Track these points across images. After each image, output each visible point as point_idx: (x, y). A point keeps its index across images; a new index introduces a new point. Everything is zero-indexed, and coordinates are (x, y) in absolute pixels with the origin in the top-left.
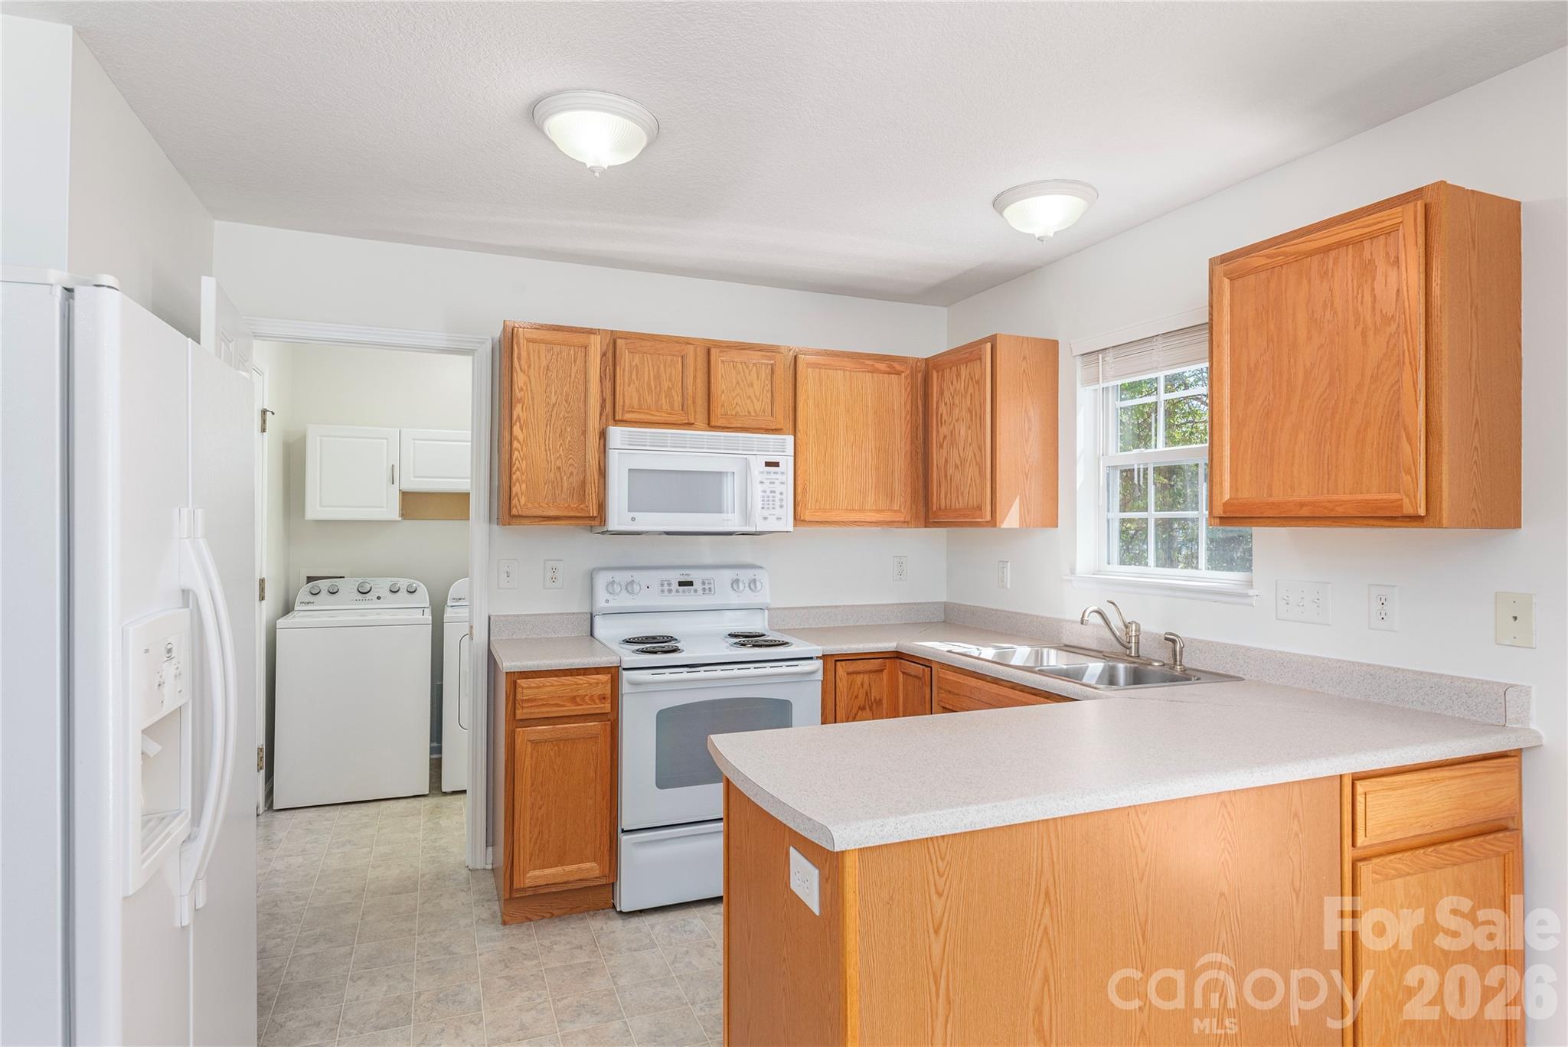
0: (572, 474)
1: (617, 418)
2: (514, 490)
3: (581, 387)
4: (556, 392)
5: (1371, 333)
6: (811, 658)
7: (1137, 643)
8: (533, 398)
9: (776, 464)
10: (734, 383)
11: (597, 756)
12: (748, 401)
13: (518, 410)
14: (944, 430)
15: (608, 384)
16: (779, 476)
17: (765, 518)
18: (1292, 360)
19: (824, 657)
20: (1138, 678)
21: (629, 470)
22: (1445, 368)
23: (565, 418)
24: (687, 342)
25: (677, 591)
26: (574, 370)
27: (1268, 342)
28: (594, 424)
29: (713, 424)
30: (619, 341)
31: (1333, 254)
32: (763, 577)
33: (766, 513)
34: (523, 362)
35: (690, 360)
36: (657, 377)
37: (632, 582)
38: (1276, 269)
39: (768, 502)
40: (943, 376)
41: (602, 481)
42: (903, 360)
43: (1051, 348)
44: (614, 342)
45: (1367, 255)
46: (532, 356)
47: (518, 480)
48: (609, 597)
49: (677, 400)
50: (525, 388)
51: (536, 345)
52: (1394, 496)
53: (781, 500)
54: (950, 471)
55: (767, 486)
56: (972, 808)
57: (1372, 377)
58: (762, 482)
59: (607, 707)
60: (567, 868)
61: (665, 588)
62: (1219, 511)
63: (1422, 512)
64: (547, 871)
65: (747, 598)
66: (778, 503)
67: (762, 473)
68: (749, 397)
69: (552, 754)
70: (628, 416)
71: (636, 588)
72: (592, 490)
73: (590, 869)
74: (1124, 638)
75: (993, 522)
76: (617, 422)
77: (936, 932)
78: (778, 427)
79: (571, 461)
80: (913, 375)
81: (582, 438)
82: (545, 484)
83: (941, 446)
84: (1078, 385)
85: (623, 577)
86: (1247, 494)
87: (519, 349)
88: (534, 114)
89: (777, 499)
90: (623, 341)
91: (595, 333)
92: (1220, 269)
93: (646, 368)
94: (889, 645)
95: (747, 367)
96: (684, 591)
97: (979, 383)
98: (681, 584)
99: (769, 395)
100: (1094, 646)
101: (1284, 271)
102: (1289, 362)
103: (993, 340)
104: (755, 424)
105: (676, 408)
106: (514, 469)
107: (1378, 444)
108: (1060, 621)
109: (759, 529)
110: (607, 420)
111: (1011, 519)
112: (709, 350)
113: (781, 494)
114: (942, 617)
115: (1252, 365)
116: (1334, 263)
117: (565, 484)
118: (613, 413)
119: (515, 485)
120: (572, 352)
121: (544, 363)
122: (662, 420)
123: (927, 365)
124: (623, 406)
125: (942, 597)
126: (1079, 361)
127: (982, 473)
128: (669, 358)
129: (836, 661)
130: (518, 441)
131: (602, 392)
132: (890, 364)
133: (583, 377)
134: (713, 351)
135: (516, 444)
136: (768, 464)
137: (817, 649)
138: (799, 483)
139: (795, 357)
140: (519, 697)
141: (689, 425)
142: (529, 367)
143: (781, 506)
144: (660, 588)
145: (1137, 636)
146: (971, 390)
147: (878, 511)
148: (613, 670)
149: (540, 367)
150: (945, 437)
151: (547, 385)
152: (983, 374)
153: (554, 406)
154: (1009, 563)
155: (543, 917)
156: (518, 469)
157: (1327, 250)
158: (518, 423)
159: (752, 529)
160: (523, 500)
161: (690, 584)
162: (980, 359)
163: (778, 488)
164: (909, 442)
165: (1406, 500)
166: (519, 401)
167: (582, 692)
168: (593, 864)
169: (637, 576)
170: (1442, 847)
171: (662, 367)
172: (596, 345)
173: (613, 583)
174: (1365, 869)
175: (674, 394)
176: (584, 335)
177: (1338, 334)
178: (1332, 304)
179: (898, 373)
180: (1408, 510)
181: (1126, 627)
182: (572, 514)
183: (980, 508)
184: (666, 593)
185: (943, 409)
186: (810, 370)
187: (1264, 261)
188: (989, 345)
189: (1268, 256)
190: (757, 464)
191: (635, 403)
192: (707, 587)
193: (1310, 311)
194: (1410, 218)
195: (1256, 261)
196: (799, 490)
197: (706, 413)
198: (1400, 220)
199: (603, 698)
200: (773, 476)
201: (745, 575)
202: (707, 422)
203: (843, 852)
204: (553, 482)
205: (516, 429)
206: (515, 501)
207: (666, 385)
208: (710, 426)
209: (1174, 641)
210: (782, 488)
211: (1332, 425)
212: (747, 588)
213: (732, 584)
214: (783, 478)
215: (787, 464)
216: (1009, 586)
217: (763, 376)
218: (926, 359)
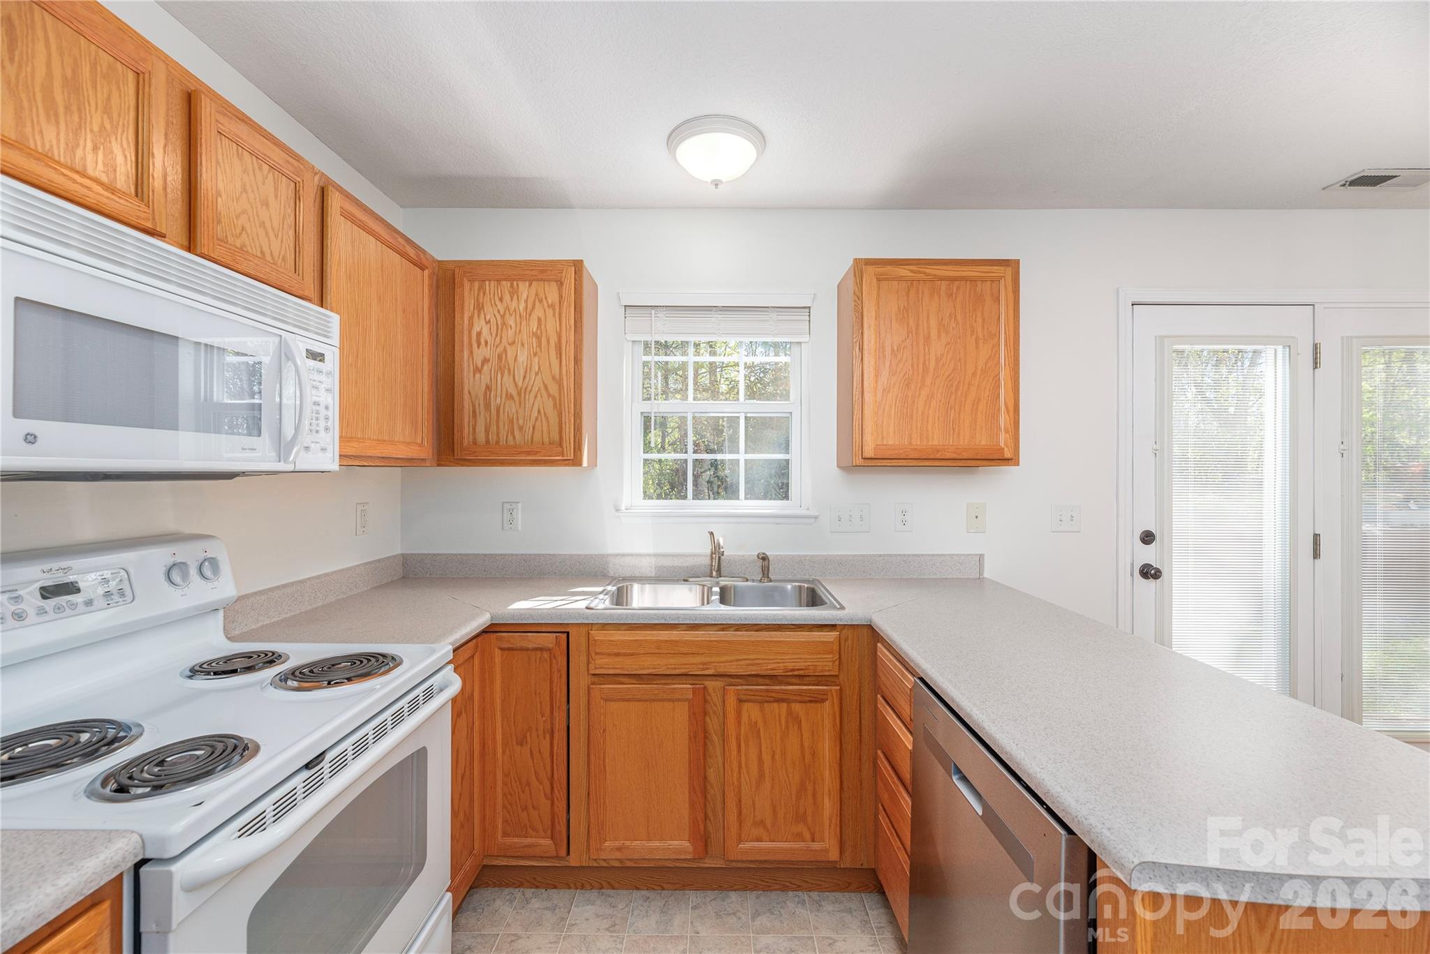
9: (319, 357)
10: (238, 186)
12: (261, 232)
14: (483, 352)
16: (322, 378)
18: (927, 349)
25: (42, 609)
27: (908, 333)
29: (200, 245)
31: (957, 283)
33: (308, 439)
38: (915, 282)
39: (310, 418)
40: (481, 289)
45: (979, 289)
49: (125, 169)
52: (997, 447)
53: (327, 418)
54: (496, 402)
57: (982, 369)
62: (870, 454)
66: (323, 423)
75: (575, 461)
83: (478, 370)
89: (322, 417)
96: (57, 607)
97: (553, 309)
98: (49, 593)
101: (920, 285)
102: (924, 350)
103: (577, 266)
104: (274, 277)
105: (124, 184)
107: (986, 413)
111: (584, 458)
113: (326, 408)
115: (895, 348)
116: (957, 290)
127: (558, 406)
128: (104, 56)
136: (310, 354)
143: (327, 430)
147: (405, 444)
150: (486, 360)
152: (563, 299)
154: (520, 504)
157: (952, 279)
161: (69, 589)
162: (559, 282)
163: (324, 397)
165: (1005, 450)
177: (959, 338)
178: (955, 317)
179: (423, 268)
185: (482, 326)
187: (909, 274)
188: (572, 270)
189: (913, 272)
192: (112, 589)
193: (940, 319)
194: (1008, 276)
195: (903, 272)
197: (185, 220)
198: (1003, 275)
200: (317, 376)
201: (189, 553)
208: (197, 247)
209: (764, 558)
210: (328, 399)
211: (955, 398)
212: (196, 577)
213: (166, 574)
214: (328, 382)
215: (332, 360)
216: (520, 529)
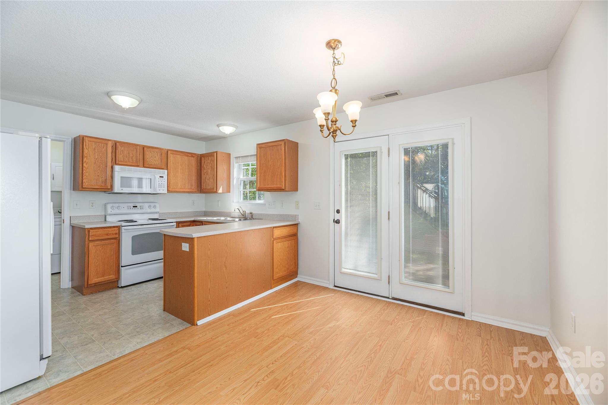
0: (102, 177)
1: (117, 163)
2: (84, 181)
3: (105, 154)
4: (97, 156)
5: (278, 160)
6: (173, 222)
7: (245, 215)
8: (90, 156)
9: (163, 177)
10: (151, 156)
11: (114, 248)
12: (155, 161)
13: (85, 159)
14: (205, 171)
15: (114, 154)
16: (163, 180)
17: (160, 190)
19: (176, 222)
20: (246, 219)
21: (121, 177)
22: (287, 167)
23: (100, 162)
24: (138, 145)
25: (133, 209)
26: (103, 149)
27: (265, 160)
28: (109, 164)
29: (144, 166)
30: (117, 144)
32: (157, 205)
33: (160, 189)
34: (87, 147)
35: (138, 150)
36: (129, 153)
37: (119, 206)
38: (266, 148)
39: (160, 186)
40: (205, 159)
41: (112, 179)
42: (195, 154)
43: (229, 155)
44: (116, 144)
45: (278, 148)
46: (90, 145)
47: (85, 178)
48: (111, 210)
49: (134, 159)
50: (87, 154)
51: (91, 142)
52: (280, 186)
53: (164, 186)
54: (206, 180)
55: (160, 182)
56: (215, 232)
57: (278, 167)
58: (159, 181)
59: (117, 236)
60: (105, 277)
61: (129, 208)
62: (258, 189)
63: (284, 188)
64: (99, 279)
65: (153, 210)
66: (163, 186)
67: (159, 179)
68: (155, 160)
69: (101, 249)
70: (120, 163)
71: (120, 208)
72: (109, 182)
73: (112, 277)
74: (243, 214)
75: (216, 192)
76: (116, 164)
77: (209, 250)
78: (163, 168)
79: (102, 174)
80: (198, 157)
81: (106, 168)
82: (94, 179)
83: (204, 174)
84: (235, 163)
85: (117, 205)
86: (262, 186)
87: (86, 143)
88: (108, 94)
90: (118, 143)
91: (109, 141)
92: (258, 146)
93: (125, 151)
94: (192, 219)
95: (154, 153)
96: (134, 209)
97: (213, 161)
98: (134, 207)
99: (160, 160)
100: (238, 217)
102: (268, 163)
103: (216, 152)
104: (156, 167)
105: (134, 161)
106: (84, 175)
107: (279, 178)
108: (230, 212)
109: (158, 193)
110: (113, 163)
111: (220, 191)
112: (144, 147)
113: (164, 184)
114: (204, 215)
115: (262, 164)
116: (274, 149)
117: (100, 180)
118: (115, 162)
119: (84, 179)
120: (103, 145)
121: (93, 147)
122: (130, 164)
123: (201, 156)
124: (119, 160)
125: (204, 210)
126: (235, 159)
127: (214, 181)
128: (132, 149)
129: (179, 223)
130: (85, 168)
131: (112, 156)
132: (192, 155)
133: (106, 152)
134: (145, 148)
135: (84, 168)
136: (160, 177)
137: (175, 220)
138: (168, 182)
139: (167, 151)
140: (90, 234)
141: (138, 166)
142: (89, 148)
143: (164, 187)
144: (127, 208)
145: (245, 213)
146: (211, 163)
147: (189, 189)
148: (119, 227)
149: (92, 148)
150: (205, 172)
151: (95, 153)
152: (214, 159)
153: (97, 159)
154: (220, 201)
155: (97, 292)
156: (85, 175)
157: (273, 146)
158: (85, 163)
159: (156, 193)
160: (87, 184)
161: (136, 207)
162: (214, 156)
163: (163, 183)
164: (196, 173)
165: (282, 187)
166: (86, 157)
167: (110, 233)
168: (113, 276)
169: (120, 205)
170: (286, 238)
171: (130, 151)
172: (110, 144)
173: (113, 206)
174: (274, 241)
175: (134, 158)
176: (107, 141)
177: (274, 160)
178: (273, 155)
179: (194, 157)
180: (282, 188)
181: (243, 211)
182: (102, 188)
183: (213, 188)
184: (129, 209)
185: (205, 166)
186: (171, 155)
187: (264, 146)
188: (216, 153)
189: (265, 145)
190: (158, 177)
191: (122, 159)
192: (141, 207)
193: (271, 156)
194: (283, 143)
195: (263, 146)
196: (168, 183)
197: (143, 163)
199: (116, 234)
200: (162, 180)
201: (152, 205)
202: (143, 165)
203: (194, 238)
204: (96, 180)
205: (84, 165)
206: (84, 184)
207: (131, 155)
208: (144, 167)
209: (251, 213)
210: (164, 183)
211: (273, 175)
212: (153, 208)
213: (149, 207)
214: (164, 180)
215: (165, 177)
216: (220, 206)
217: (159, 155)
218: (201, 154)
